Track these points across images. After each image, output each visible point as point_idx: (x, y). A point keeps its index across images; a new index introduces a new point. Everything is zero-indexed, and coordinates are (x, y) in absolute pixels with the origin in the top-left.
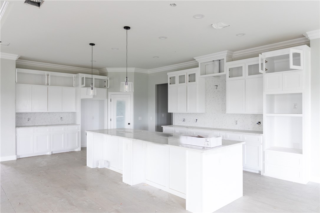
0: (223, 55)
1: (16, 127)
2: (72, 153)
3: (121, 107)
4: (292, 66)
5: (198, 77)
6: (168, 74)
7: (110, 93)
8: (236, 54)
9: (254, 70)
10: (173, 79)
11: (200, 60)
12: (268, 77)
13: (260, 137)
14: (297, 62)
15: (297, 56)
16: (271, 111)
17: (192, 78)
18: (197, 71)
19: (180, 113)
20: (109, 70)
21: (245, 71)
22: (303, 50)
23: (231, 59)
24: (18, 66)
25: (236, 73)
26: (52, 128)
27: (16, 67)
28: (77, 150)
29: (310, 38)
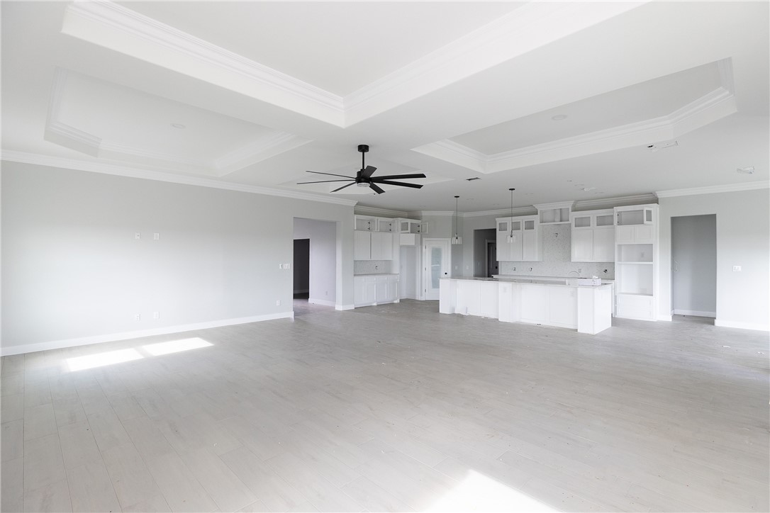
1: (355, 275)
2: (392, 304)
3: (437, 254)
4: (645, 222)
5: (537, 224)
6: (497, 219)
7: (424, 239)
8: (580, 205)
9: (602, 222)
10: (503, 228)
11: (539, 208)
12: (621, 230)
14: (649, 219)
15: (649, 212)
16: (620, 260)
17: (530, 226)
18: (536, 219)
19: (513, 262)
20: (424, 213)
21: (593, 222)
22: (653, 208)
23: (574, 210)
24: (356, 213)
25: (581, 223)
26: (377, 276)
28: (396, 302)
29: (659, 197)
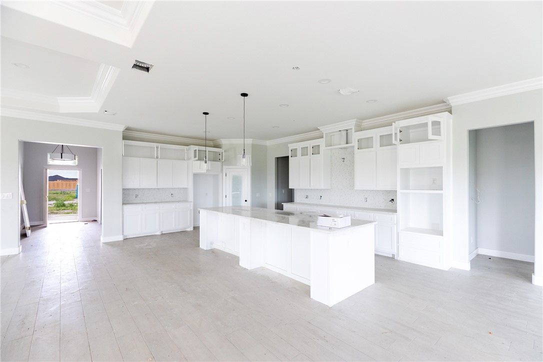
0: (351, 124)
1: (123, 204)
2: (183, 232)
3: (237, 182)
4: (430, 136)
5: (323, 148)
6: (289, 145)
7: (224, 167)
8: (366, 123)
9: (386, 141)
10: (294, 151)
11: (324, 130)
12: (403, 149)
13: (394, 216)
14: (437, 132)
15: (436, 124)
16: (406, 187)
17: (316, 150)
18: (321, 142)
19: (302, 189)
20: (224, 142)
21: (376, 142)
22: (443, 118)
23: (359, 129)
24: (125, 138)
25: (365, 144)
26: (161, 205)
27: (123, 139)
28: (189, 230)
29: (452, 105)
